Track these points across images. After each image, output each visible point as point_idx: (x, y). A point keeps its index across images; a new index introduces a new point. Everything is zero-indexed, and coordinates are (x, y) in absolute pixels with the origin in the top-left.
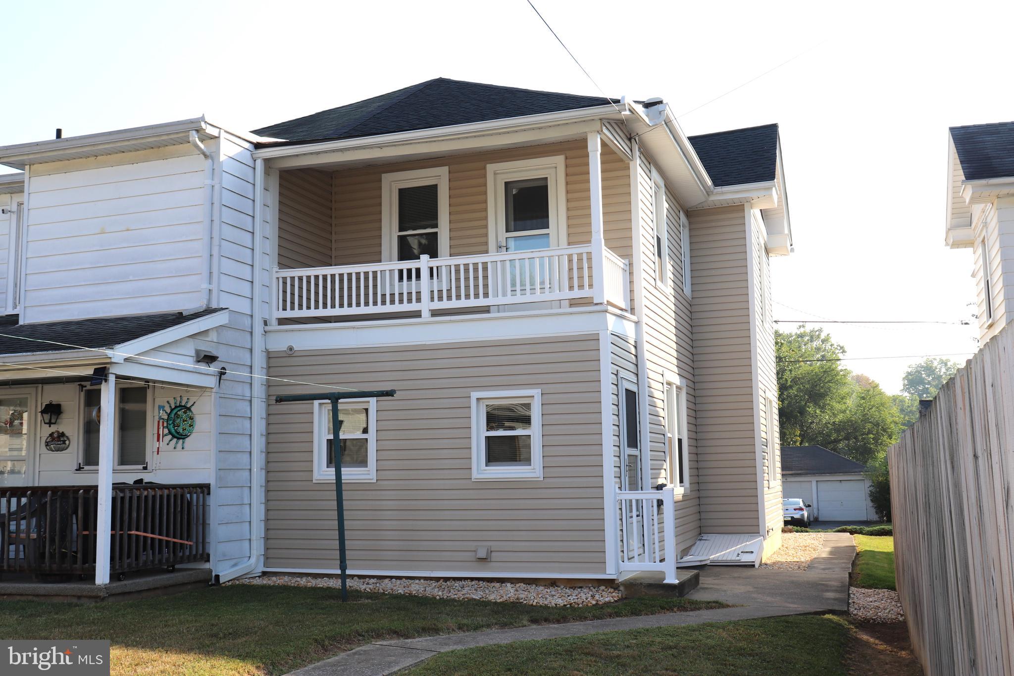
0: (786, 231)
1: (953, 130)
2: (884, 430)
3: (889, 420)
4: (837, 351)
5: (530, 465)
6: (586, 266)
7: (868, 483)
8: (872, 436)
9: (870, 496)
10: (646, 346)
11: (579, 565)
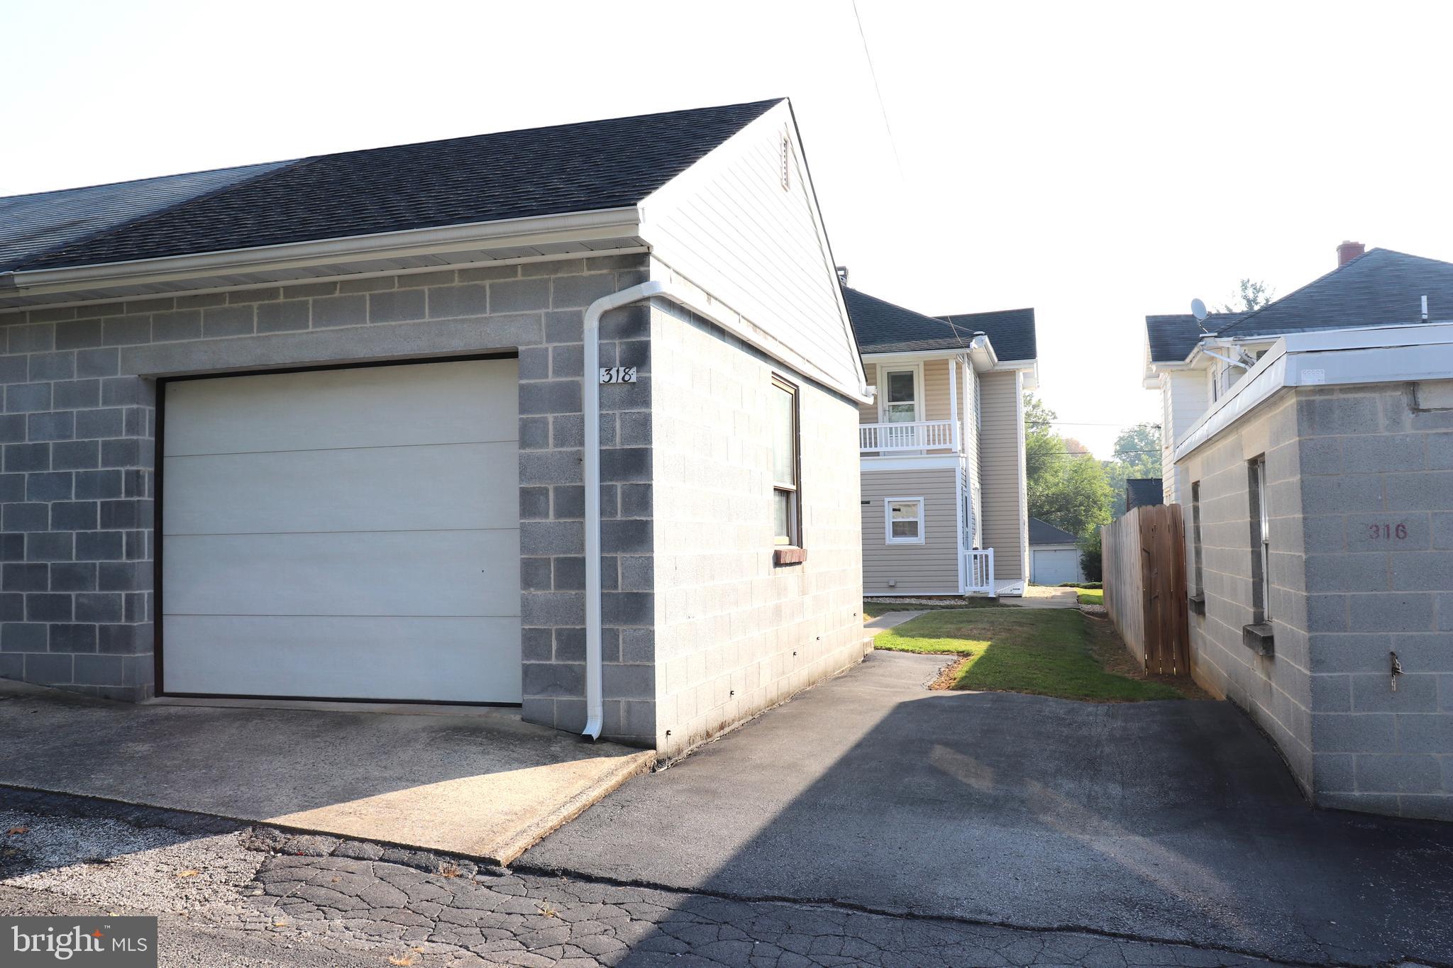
0: (1036, 376)
1: (1148, 318)
2: (1095, 502)
3: (1100, 492)
4: (1048, 417)
5: (917, 536)
6: (947, 431)
7: (1080, 553)
8: (1083, 508)
9: (1082, 564)
10: (970, 470)
11: (937, 589)
